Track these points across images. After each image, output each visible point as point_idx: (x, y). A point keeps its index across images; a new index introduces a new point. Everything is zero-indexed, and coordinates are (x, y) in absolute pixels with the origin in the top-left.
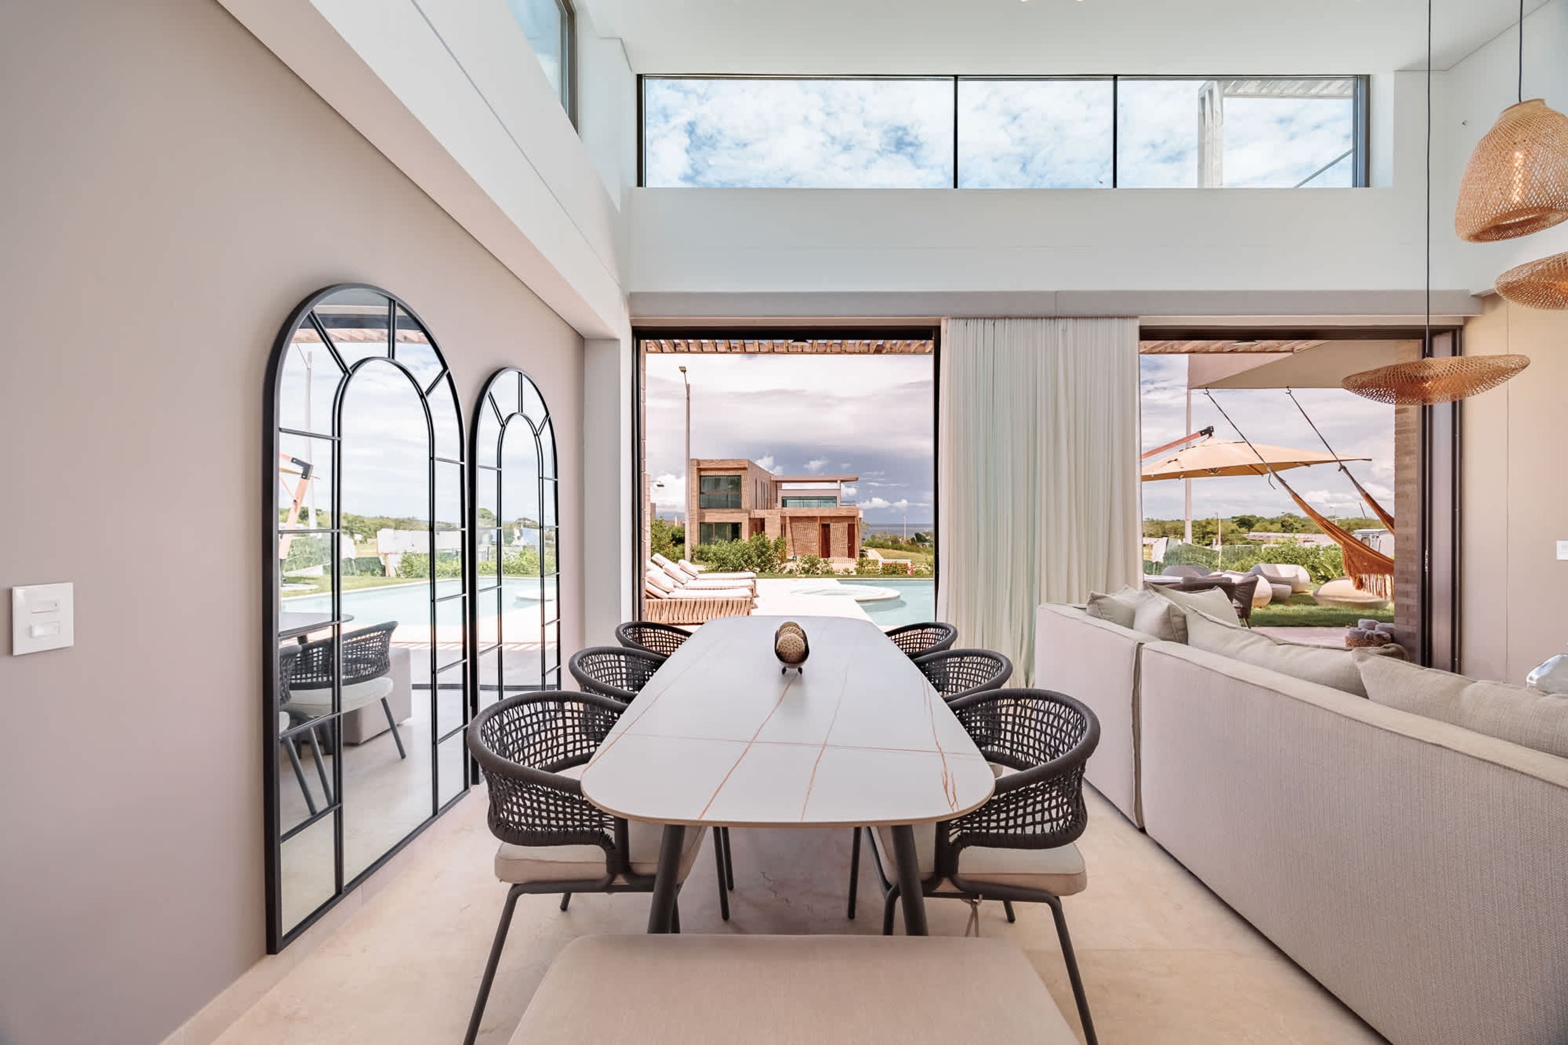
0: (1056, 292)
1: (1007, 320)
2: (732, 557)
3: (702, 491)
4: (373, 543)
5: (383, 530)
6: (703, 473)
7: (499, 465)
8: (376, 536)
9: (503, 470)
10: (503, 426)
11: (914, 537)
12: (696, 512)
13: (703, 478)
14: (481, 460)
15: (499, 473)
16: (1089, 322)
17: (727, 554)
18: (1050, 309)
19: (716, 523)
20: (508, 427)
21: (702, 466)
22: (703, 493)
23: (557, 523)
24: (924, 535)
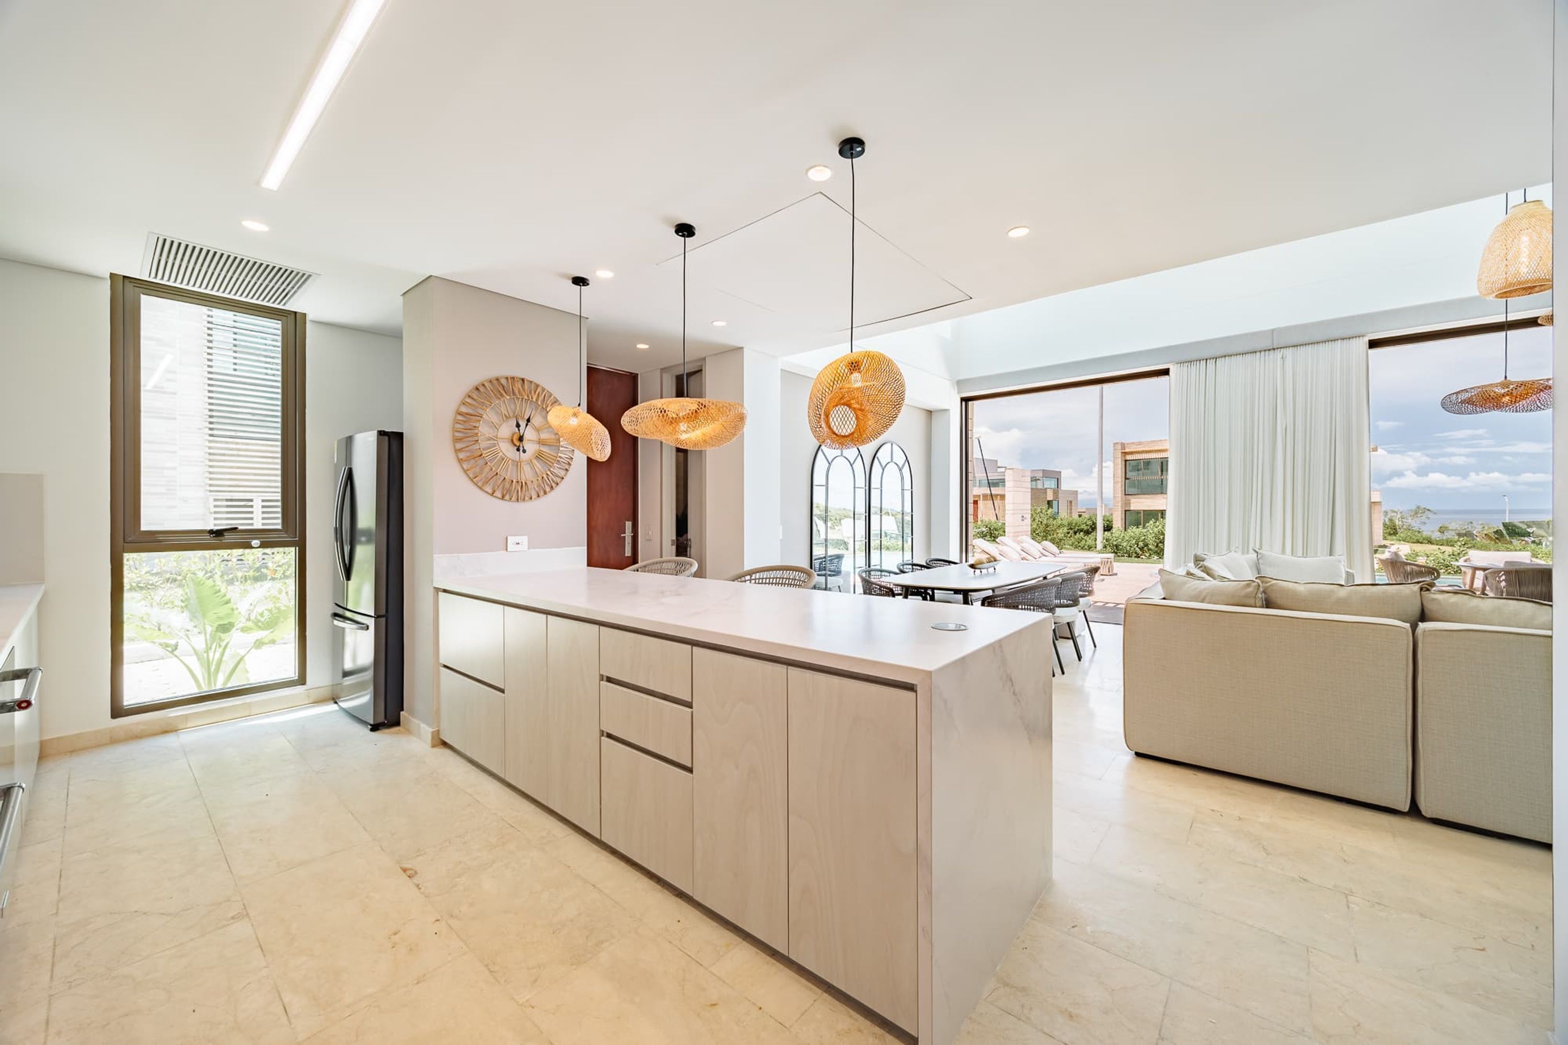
0: (1273, 330)
1: (1227, 358)
2: (1125, 544)
3: (1127, 477)
4: (839, 530)
5: (846, 519)
6: (1129, 457)
7: (881, 487)
8: (841, 525)
9: (883, 489)
10: (883, 470)
11: (1502, 528)
12: (1120, 499)
13: (1128, 462)
14: (873, 486)
15: (881, 490)
16: (1310, 348)
17: (1120, 540)
18: (1267, 344)
19: (1144, 511)
20: (885, 470)
21: (1127, 450)
22: (1128, 479)
23: (912, 512)
24: (1524, 527)
